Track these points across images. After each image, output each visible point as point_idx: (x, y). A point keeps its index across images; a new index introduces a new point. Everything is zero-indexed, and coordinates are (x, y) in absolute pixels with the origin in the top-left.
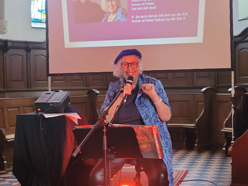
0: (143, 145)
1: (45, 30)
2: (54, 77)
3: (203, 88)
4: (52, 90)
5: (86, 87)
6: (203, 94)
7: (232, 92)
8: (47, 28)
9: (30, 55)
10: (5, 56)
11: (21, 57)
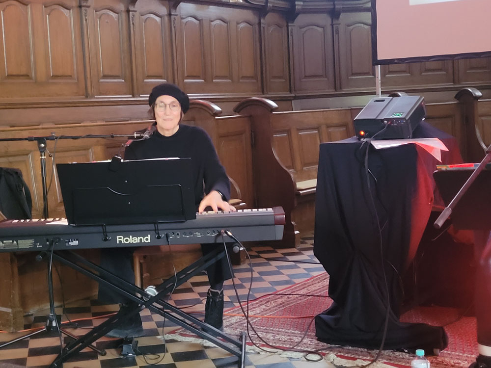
2: (387, 66)
4: (383, 93)
5: (452, 85)
9: (339, 24)
10: (290, 28)
11: (320, 30)
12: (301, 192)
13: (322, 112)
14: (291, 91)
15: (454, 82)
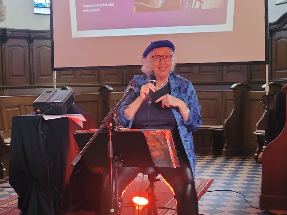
0: (155, 152)
1: (49, 17)
2: (61, 71)
3: (233, 84)
4: (57, 87)
5: (98, 83)
6: (233, 91)
7: (265, 89)
8: (51, 15)
9: (33, 46)
10: (3, 47)
11: (22, 49)
12: (7, 145)
13: (21, 97)
14: (3, 84)
15: (99, 82)
